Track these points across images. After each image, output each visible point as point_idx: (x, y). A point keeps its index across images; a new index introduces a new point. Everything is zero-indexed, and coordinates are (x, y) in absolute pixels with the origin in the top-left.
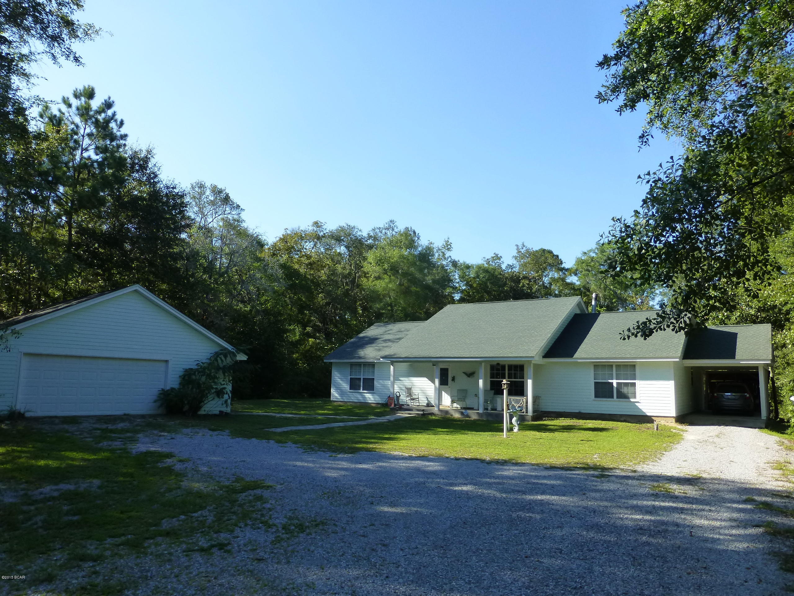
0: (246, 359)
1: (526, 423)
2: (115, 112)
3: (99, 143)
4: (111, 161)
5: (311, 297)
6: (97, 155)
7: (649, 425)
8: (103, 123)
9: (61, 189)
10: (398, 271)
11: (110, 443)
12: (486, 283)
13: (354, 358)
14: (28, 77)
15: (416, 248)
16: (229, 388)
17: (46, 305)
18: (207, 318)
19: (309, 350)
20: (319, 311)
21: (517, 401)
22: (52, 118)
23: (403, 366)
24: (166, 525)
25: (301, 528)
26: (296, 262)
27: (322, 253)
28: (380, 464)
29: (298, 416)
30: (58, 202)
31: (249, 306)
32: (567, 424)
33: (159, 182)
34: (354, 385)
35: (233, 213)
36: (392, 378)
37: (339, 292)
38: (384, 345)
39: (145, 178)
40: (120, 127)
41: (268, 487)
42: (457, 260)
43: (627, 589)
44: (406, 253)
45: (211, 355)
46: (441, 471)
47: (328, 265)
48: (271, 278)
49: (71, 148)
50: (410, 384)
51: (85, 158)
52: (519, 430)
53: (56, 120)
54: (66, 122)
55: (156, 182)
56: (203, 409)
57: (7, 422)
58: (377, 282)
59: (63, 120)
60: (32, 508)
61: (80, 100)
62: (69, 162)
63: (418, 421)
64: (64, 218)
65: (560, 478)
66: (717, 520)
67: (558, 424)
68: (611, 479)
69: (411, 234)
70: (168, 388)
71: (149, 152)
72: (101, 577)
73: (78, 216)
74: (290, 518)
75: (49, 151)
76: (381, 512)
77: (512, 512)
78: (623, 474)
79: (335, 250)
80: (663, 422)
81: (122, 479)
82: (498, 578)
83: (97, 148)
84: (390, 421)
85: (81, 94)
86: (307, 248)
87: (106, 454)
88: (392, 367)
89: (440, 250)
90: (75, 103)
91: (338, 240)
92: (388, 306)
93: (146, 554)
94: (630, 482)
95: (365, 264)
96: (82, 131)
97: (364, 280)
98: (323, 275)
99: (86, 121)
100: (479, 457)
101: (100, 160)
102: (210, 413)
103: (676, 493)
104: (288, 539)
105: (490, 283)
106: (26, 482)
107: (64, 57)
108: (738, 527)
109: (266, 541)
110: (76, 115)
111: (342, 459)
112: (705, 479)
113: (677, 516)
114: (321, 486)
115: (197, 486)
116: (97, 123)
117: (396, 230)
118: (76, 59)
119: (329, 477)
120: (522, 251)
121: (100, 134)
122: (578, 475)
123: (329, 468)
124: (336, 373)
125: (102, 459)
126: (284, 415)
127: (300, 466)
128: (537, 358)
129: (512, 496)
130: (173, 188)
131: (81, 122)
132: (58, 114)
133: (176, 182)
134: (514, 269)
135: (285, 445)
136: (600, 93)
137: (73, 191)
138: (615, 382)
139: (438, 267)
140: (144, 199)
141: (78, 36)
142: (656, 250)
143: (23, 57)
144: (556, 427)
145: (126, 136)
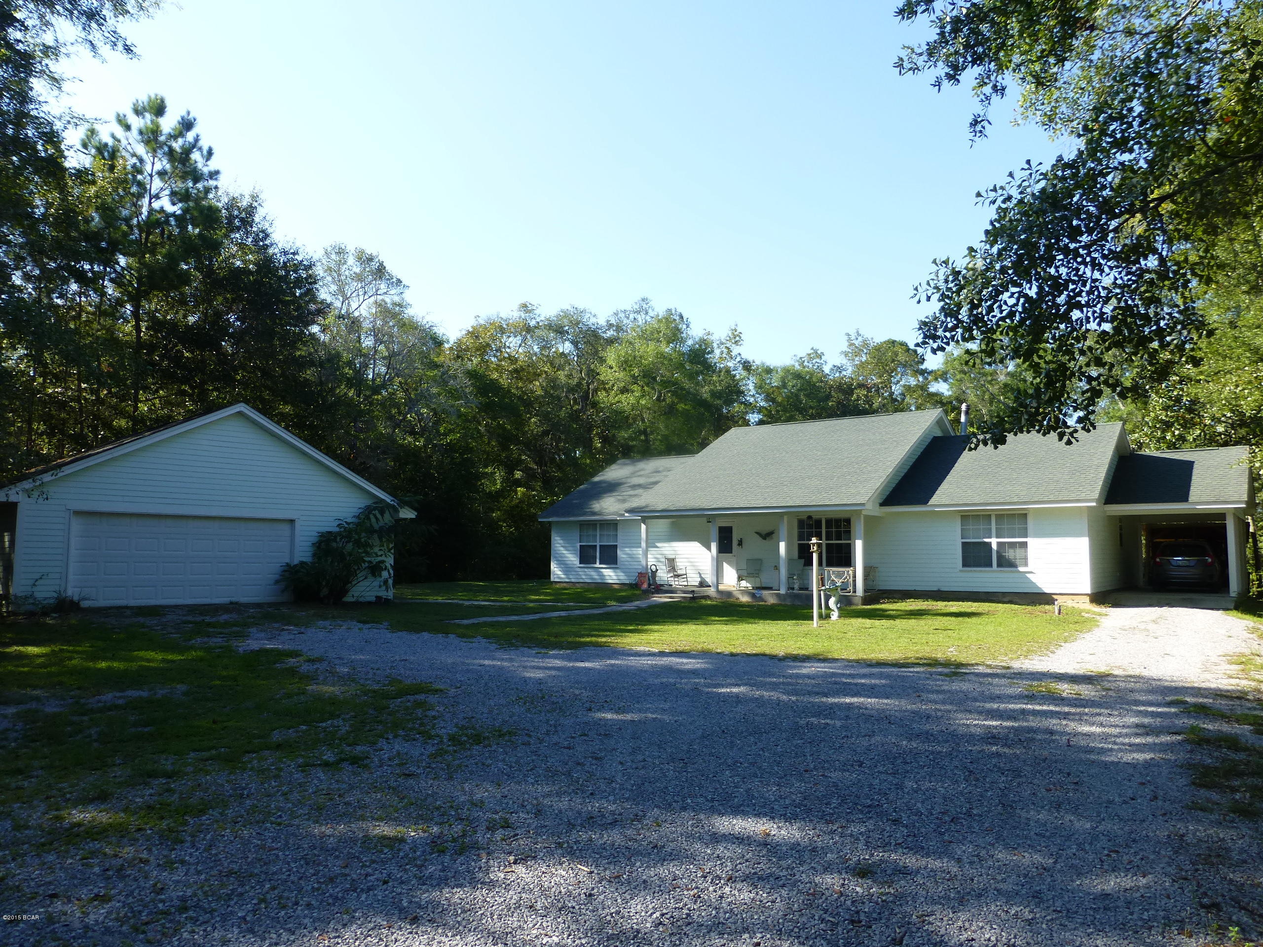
0: (414, 517)
1: (854, 607)
2: (198, 136)
3: (177, 186)
4: (196, 214)
5: (520, 423)
6: (174, 204)
7: (1047, 607)
8: (182, 153)
9: (122, 261)
10: (654, 379)
11: (206, 639)
12: (797, 396)
13: (585, 514)
14: (58, 82)
15: (683, 341)
16: (390, 561)
17: (105, 441)
18: (355, 458)
19: (517, 506)
20: (533, 446)
21: (840, 575)
22: (101, 149)
23: (662, 525)
24: (277, 736)
25: (478, 739)
26: (494, 369)
27: (536, 354)
28: (613, 662)
29: (498, 604)
30: (118, 281)
31: (422, 440)
32: (917, 608)
33: (272, 245)
34: (586, 556)
35: (392, 292)
36: (643, 544)
37: (563, 414)
38: (632, 493)
39: (250, 240)
40: (207, 160)
41: (436, 691)
42: (750, 359)
43: (948, 808)
44: (667, 349)
45: (361, 511)
46: (705, 670)
47: (546, 372)
48: (454, 394)
49: (133, 195)
50: (672, 552)
51: (156, 211)
52: (840, 617)
53: (108, 151)
54: (124, 153)
55: (267, 246)
56: (350, 594)
57: (54, 615)
58: (623, 397)
59: (118, 151)
60: (86, 718)
61: (144, 118)
62: (131, 219)
63: (684, 607)
64: (128, 307)
65: (888, 676)
66: (1116, 726)
67: (903, 608)
68: (966, 677)
69: (675, 320)
70: (296, 562)
71: (254, 197)
72: (176, 796)
73: (150, 302)
74: (463, 728)
75: (99, 201)
76: (600, 720)
77: (801, 718)
78: (989, 671)
79: (557, 349)
80: (1069, 603)
81: (218, 682)
82: (756, 795)
83: (173, 194)
84: (639, 608)
85: (144, 108)
86: (511, 345)
87: (200, 653)
88: (643, 526)
89: (722, 344)
90: (136, 123)
91: (560, 331)
92: (640, 434)
93: (244, 769)
94: (996, 681)
95: (602, 369)
96: (148, 168)
97: (602, 395)
98: (537, 387)
99: (154, 151)
100: (768, 652)
101: (179, 212)
102: (361, 600)
103: (1064, 695)
104: (455, 751)
105: (804, 395)
106: (79, 688)
107: (108, 46)
108: (1148, 734)
109: (422, 754)
110: (138, 142)
111: (555, 657)
112: (1116, 676)
113: (1054, 721)
114: (517, 689)
115: (328, 689)
116: (171, 154)
117: (651, 313)
118: (128, 49)
119: (530, 678)
120: (856, 343)
121: (177, 171)
122: (917, 672)
123: (534, 667)
124: (557, 538)
125: (192, 660)
126: (476, 603)
127: (489, 666)
128: (869, 506)
129: (806, 699)
130: (294, 254)
131: (147, 153)
132: (110, 142)
133: (298, 244)
134: (844, 373)
135: (471, 640)
136: (901, 59)
137: (140, 262)
138: (994, 542)
139: (720, 372)
140: (250, 272)
141: (128, 12)
142: (1004, 307)
143: (48, 51)
144: (899, 613)
145: (217, 172)
